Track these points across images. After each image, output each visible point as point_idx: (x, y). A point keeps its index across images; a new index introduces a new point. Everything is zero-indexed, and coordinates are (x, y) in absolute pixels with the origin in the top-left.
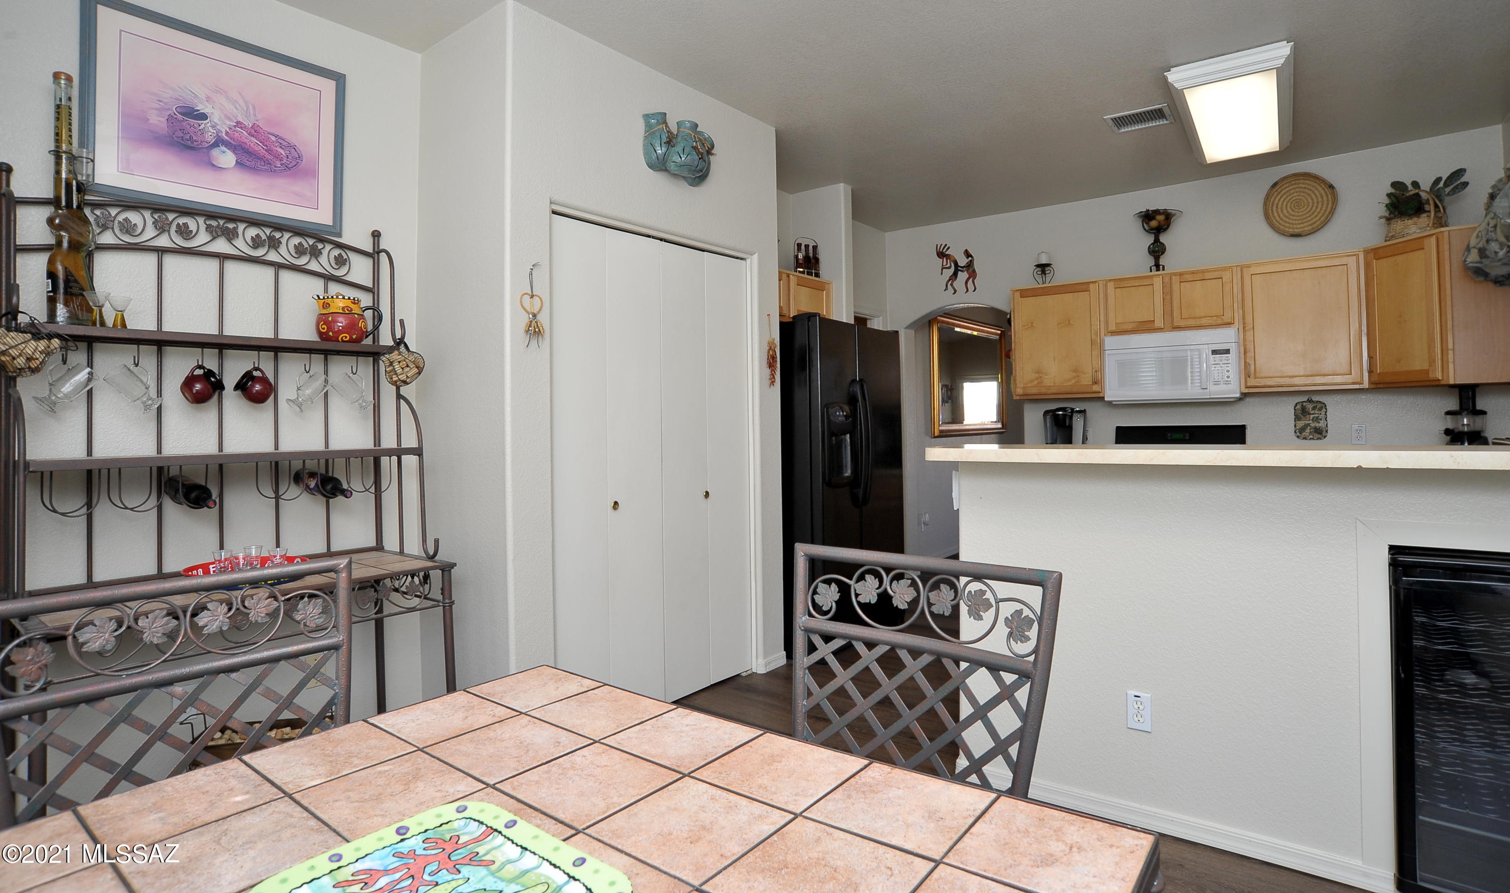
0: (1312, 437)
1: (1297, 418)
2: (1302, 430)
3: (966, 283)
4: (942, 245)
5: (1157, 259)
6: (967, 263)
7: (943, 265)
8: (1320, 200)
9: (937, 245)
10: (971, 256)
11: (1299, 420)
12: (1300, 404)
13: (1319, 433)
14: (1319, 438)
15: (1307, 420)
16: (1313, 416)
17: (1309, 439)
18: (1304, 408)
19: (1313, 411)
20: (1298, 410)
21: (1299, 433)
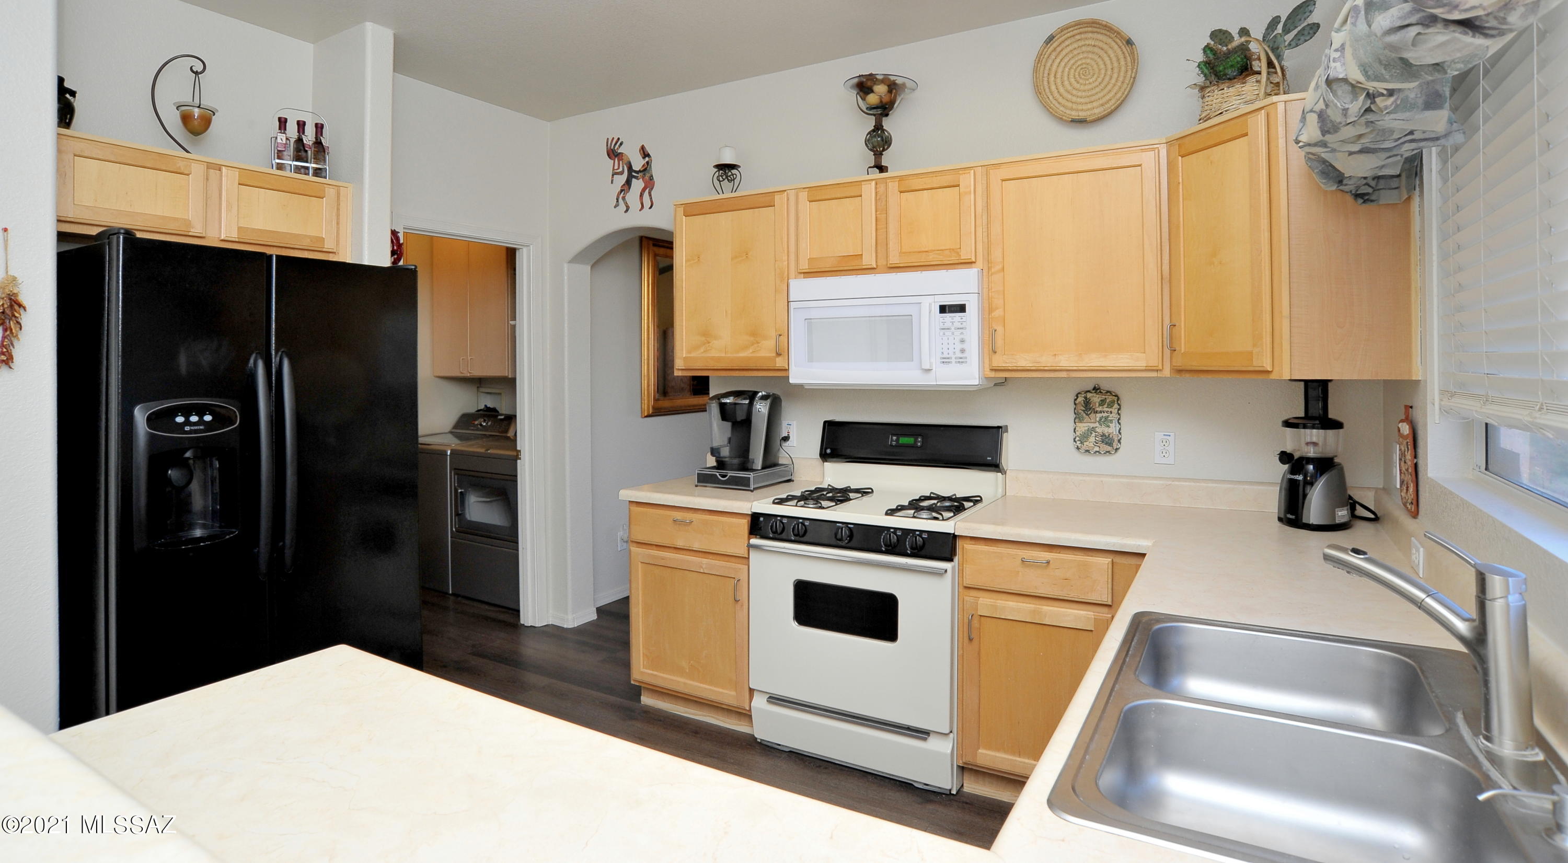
0: (1097, 449)
1: (1078, 418)
2: (1084, 437)
3: (641, 195)
4: (613, 139)
5: (878, 155)
6: (643, 166)
7: (613, 169)
8: (1115, 65)
9: (608, 139)
10: (648, 155)
11: (1081, 421)
12: (1083, 395)
13: (1109, 443)
14: (1109, 452)
15: (1092, 421)
16: (1099, 415)
17: (1092, 452)
18: (1087, 402)
19: (1101, 407)
20: (1080, 402)
21: (1079, 442)
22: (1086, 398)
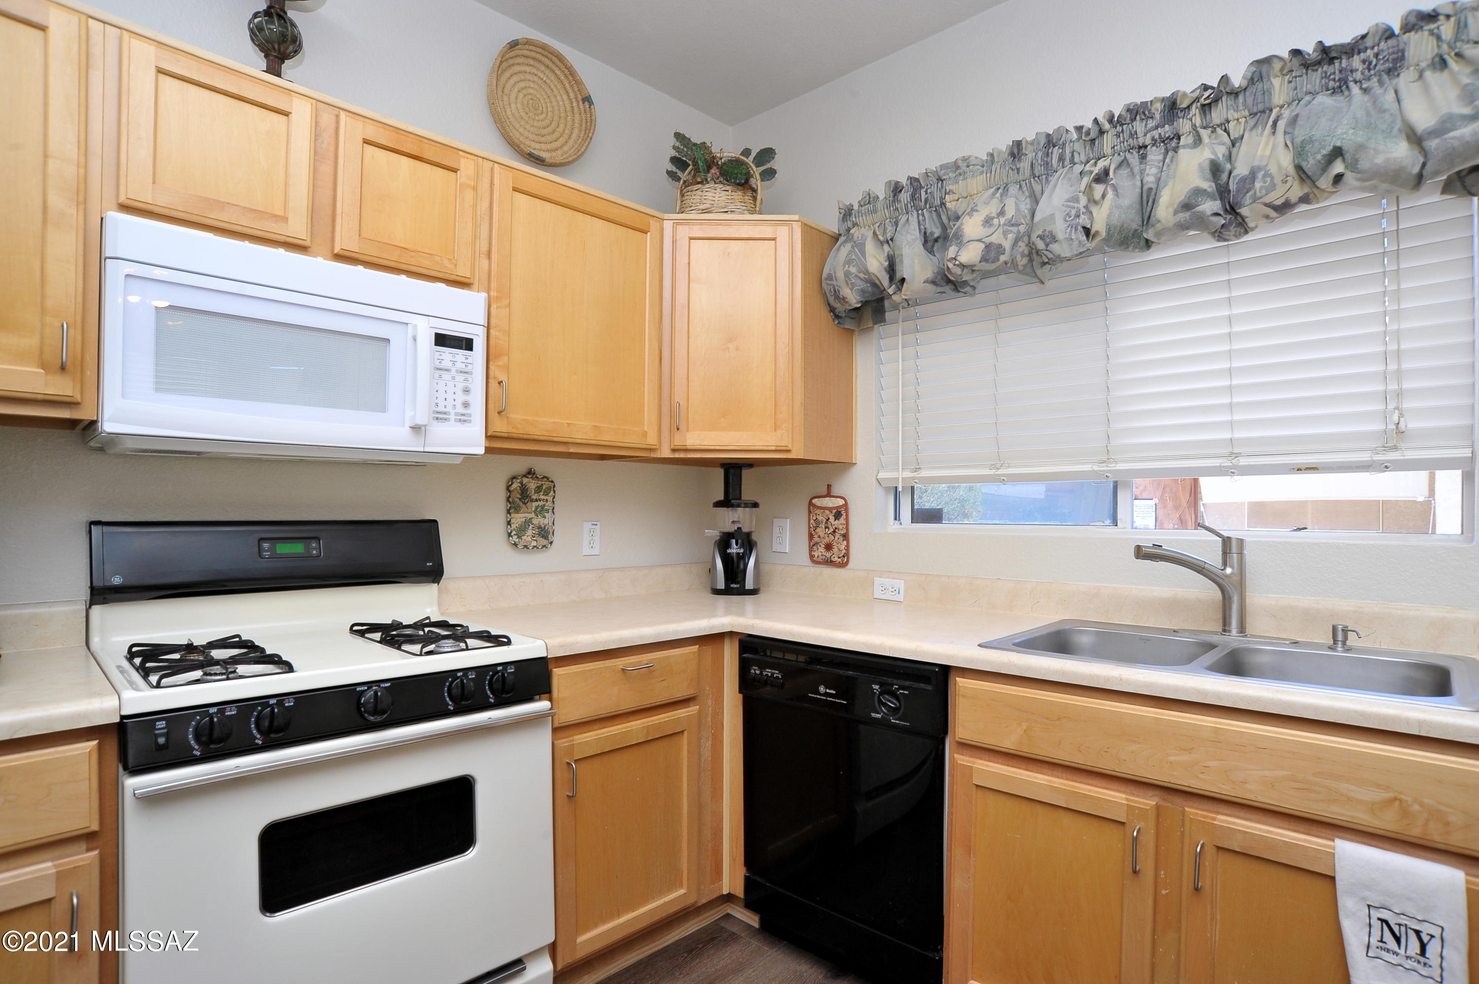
0: (534, 543)
1: (512, 507)
2: (519, 530)
5: (274, 56)
8: (562, 115)
11: (517, 511)
12: (519, 481)
13: (544, 533)
14: (544, 546)
15: (529, 510)
16: (535, 504)
17: (531, 548)
18: (524, 489)
19: (536, 495)
20: (516, 489)
21: (516, 537)
22: (521, 483)
